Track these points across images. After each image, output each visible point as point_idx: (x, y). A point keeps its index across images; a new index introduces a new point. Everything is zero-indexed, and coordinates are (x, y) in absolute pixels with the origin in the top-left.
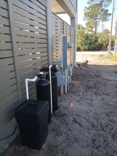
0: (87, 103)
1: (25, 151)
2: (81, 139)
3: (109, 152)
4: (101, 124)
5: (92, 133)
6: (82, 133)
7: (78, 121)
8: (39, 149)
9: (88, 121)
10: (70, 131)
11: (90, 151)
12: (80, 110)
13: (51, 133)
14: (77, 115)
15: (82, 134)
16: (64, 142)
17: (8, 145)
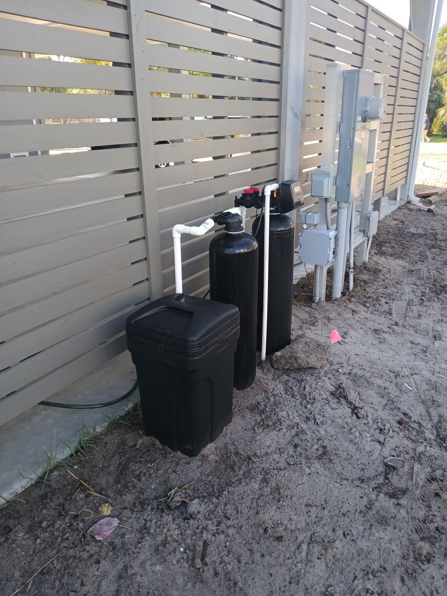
0: (412, 342)
1: (148, 451)
2: (344, 455)
3: (434, 515)
4: (439, 422)
5: (392, 443)
6: (351, 436)
7: (353, 396)
8: (192, 453)
9: (391, 404)
10: (311, 423)
11: (365, 499)
12: (372, 363)
13: (243, 416)
14: (355, 379)
15: (351, 441)
16: (281, 451)
17: (106, 424)
